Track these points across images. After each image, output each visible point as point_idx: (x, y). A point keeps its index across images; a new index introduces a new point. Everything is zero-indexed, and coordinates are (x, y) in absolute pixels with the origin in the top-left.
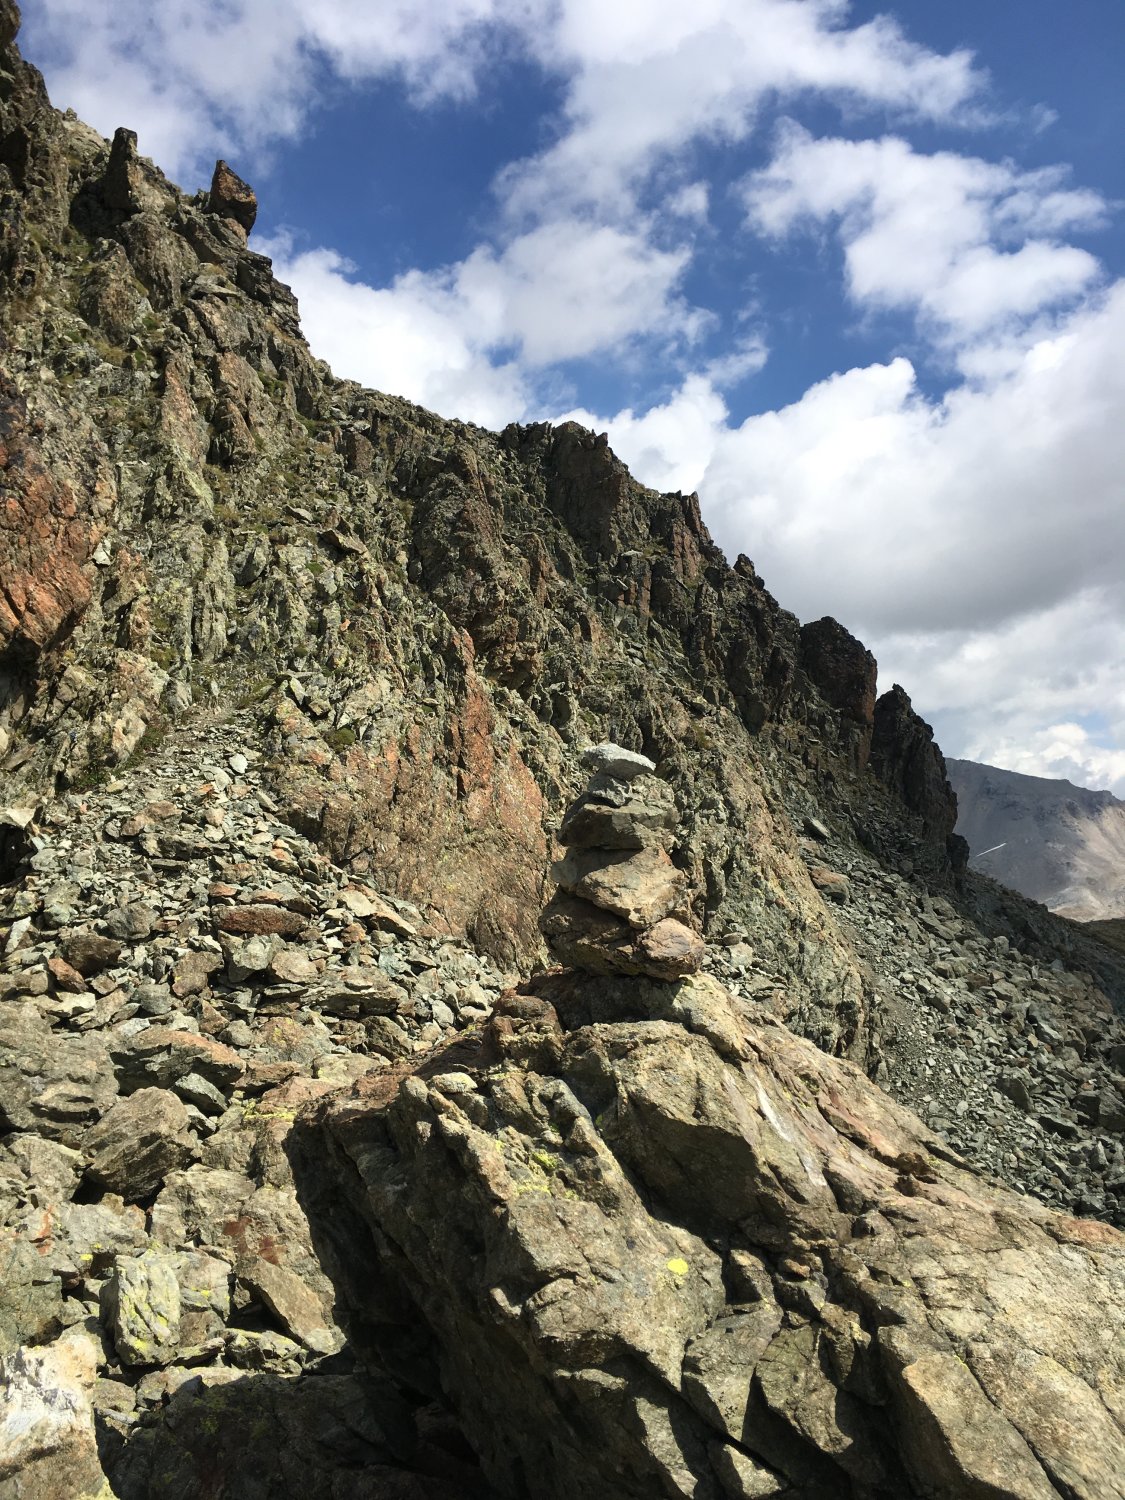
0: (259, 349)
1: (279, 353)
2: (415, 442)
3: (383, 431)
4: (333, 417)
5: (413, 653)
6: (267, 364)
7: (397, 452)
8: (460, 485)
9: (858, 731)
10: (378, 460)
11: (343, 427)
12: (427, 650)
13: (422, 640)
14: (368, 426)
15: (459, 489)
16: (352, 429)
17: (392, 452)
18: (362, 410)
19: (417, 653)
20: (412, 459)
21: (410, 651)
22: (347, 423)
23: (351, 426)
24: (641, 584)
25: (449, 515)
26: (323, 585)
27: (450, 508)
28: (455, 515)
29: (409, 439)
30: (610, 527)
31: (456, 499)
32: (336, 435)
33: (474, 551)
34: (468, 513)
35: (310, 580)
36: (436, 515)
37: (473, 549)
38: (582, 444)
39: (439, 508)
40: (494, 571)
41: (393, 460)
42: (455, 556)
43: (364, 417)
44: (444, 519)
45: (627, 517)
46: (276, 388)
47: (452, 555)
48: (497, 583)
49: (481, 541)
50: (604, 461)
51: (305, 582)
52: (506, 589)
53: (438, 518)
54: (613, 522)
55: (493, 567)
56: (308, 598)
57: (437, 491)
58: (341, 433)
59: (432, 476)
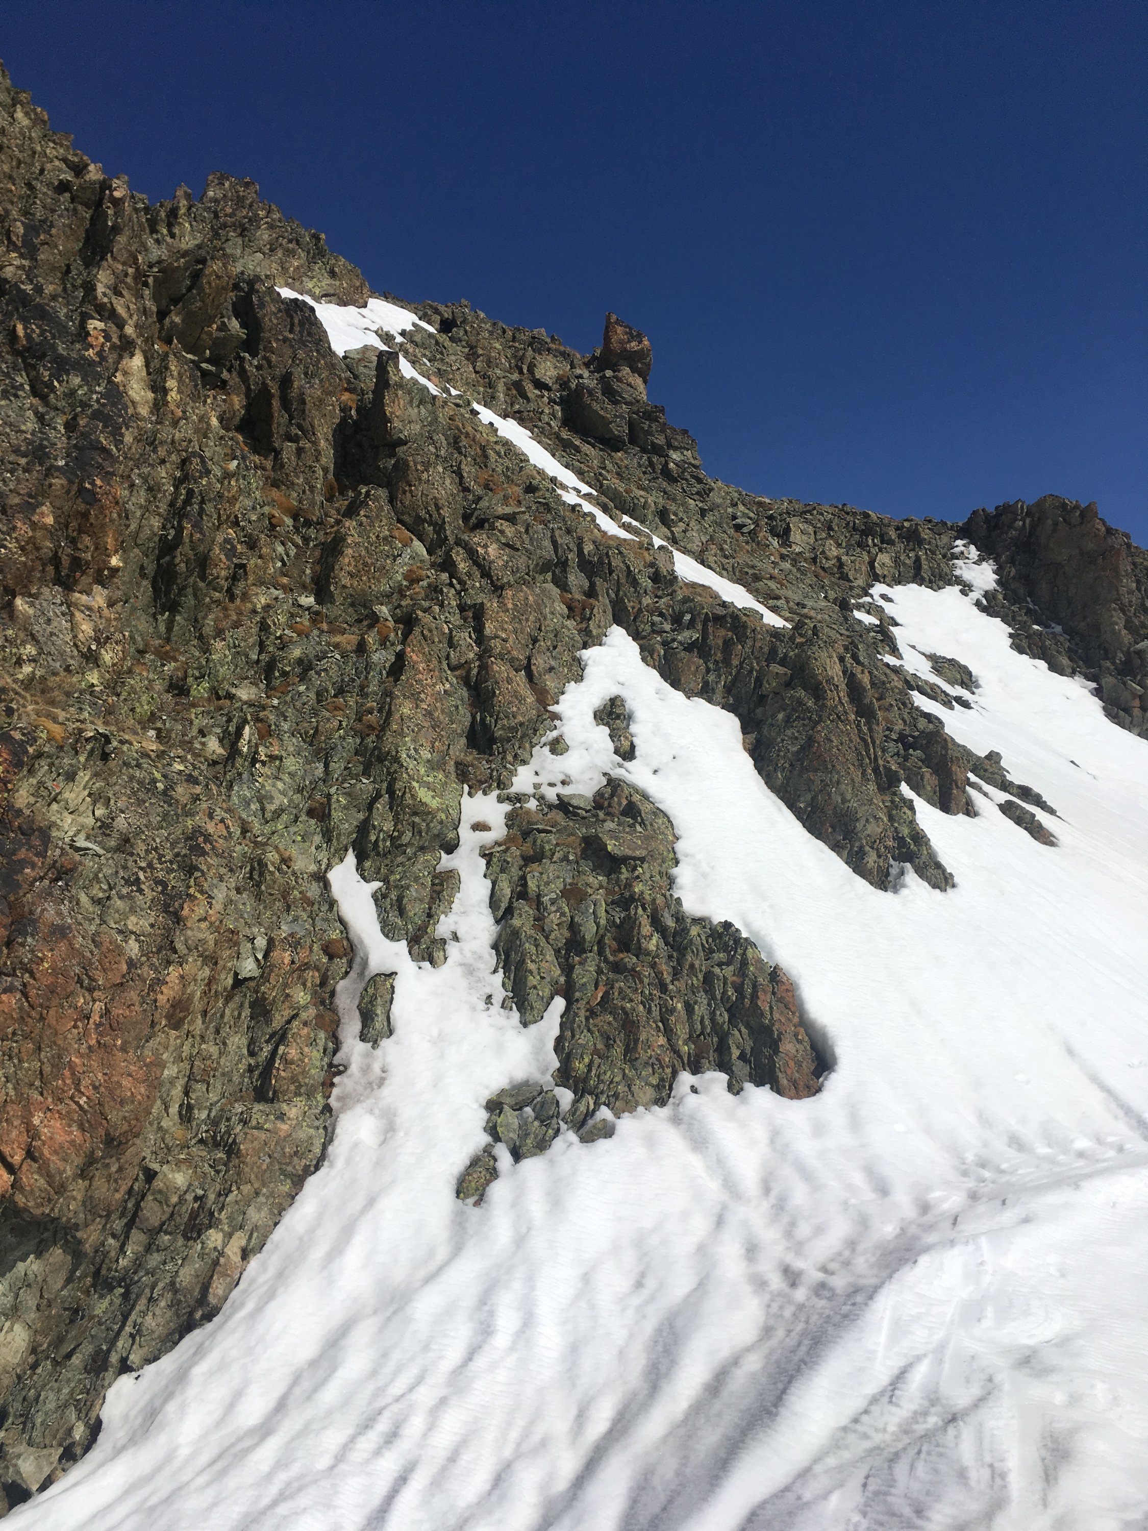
0: (564, 564)
1: (590, 562)
2: (758, 644)
3: (716, 637)
4: (654, 631)
5: (702, 1022)
6: (576, 579)
7: (735, 662)
8: (810, 703)
10: (711, 677)
11: (665, 644)
12: (723, 1017)
13: (713, 998)
14: (696, 636)
15: (808, 710)
16: (675, 645)
17: (727, 661)
18: (688, 617)
19: (707, 1022)
20: (751, 671)
21: (697, 1017)
22: (669, 637)
23: (674, 640)
25: (795, 749)
26: (580, 925)
27: (796, 738)
28: (803, 748)
29: (749, 642)
30: (1112, 616)
31: (804, 725)
32: (655, 657)
33: (830, 798)
34: (819, 745)
35: (564, 919)
36: (779, 750)
37: (829, 794)
38: (1065, 520)
39: (783, 740)
40: (859, 826)
41: (731, 674)
42: (806, 807)
43: (691, 625)
44: (789, 755)
45: (1134, 599)
46: (584, 609)
47: (802, 805)
48: (864, 842)
49: (838, 783)
50: (1096, 536)
51: (556, 922)
52: (877, 850)
53: (782, 754)
54: (1114, 609)
55: (857, 820)
56: (560, 945)
57: (780, 716)
58: (662, 652)
59: (776, 694)
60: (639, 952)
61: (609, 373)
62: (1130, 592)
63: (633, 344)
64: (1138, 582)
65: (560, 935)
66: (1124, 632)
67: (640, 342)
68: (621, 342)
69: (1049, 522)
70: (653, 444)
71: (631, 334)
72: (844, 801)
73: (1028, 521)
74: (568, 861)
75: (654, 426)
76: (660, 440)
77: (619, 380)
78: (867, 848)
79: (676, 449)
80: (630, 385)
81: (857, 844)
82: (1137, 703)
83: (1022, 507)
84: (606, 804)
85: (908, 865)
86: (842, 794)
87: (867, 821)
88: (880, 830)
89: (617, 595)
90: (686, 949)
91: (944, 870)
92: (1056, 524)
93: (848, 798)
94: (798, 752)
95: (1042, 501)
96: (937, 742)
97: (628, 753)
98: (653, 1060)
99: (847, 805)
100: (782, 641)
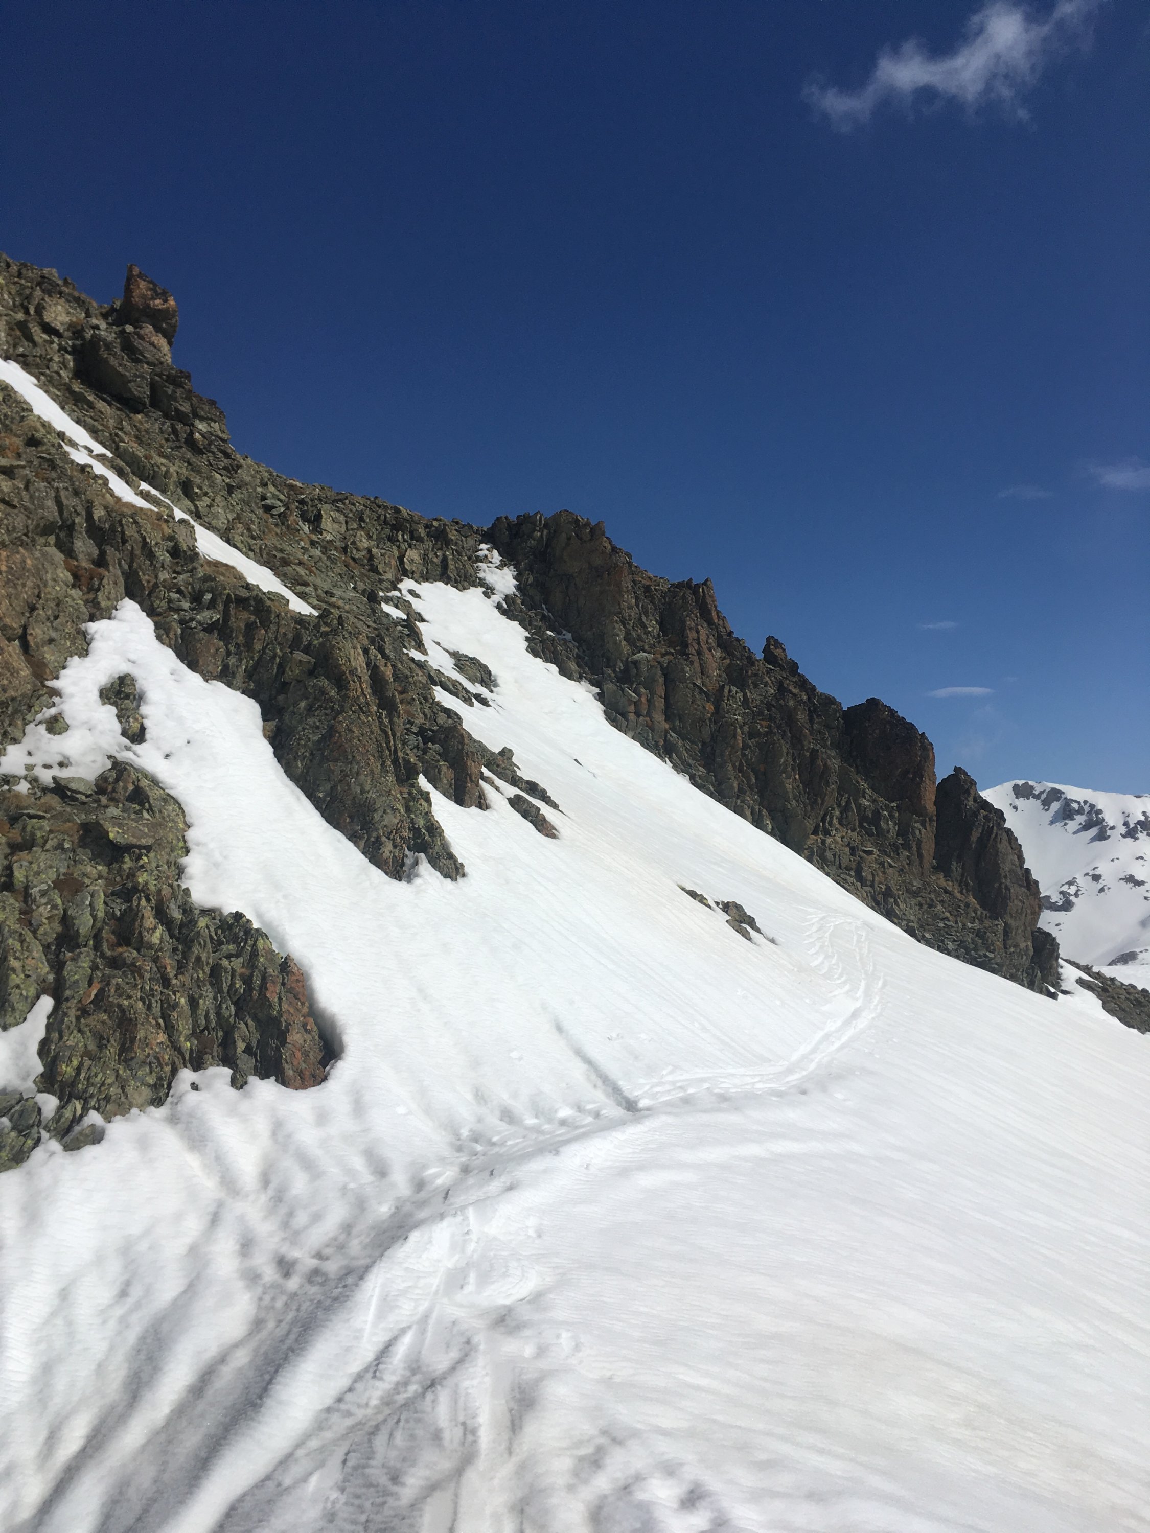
0: (70, 528)
1: (101, 529)
2: (282, 630)
3: (238, 620)
4: (170, 609)
5: (207, 1016)
6: (84, 546)
7: (258, 646)
8: (333, 693)
9: (918, 825)
10: (232, 661)
11: (182, 622)
12: (229, 1009)
13: (220, 991)
14: (216, 617)
15: (330, 700)
16: (194, 624)
17: (249, 646)
18: (208, 596)
19: (212, 1016)
20: (274, 657)
21: (201, 1012)
22: (187, 616)
23: (192, 619)
24: (652, 693)
25: (316, 738)
26: (74, 918)
27: (318, 727)
28: (323, 738)
29: (273, 628)
30: (614, 628)
31: (326, 714)
32: (171, 635)
33: (349, 789)
34: (340, 736)
35: (56, 912)
36: (300, 739)
37: (349, 784)
38: (577, 535)
39: (304, 729)
40: (377, 816)
41: (252, 658)
42: (325, 796)
43: (212, 605)
44: (310, 744)
45: (633, 614)
46: (92, 579)
47: (321, 795)
48: (381, 832)
49: (358, 773)
50: (603, 553)
51: (46, 915)
52: (393, 840)
53: (302, 742)
54: (616, 622)
55: (375, 810)
56: (49, 940)
57: (303, 704)
58: (179, 631)
59: (299, 681)
60: (141, 945)
61: (129, 328)
62: (630, 608)
63: (157, 302)
64: (637, 598)
65: (50, 930)
66: (624, 643)
67: (166, 301)
68: (144, 297)
69: (564, 535)
70: (177, 410)
71: (154, 290)
72: (363, 791)
73: (545, 532)
74: (63, 849)
75: (179, 392)
76: (185, 408)
77: (141, 337)
78: (384, 839)
79: (202, 419)
80: (152, 344)
81: (375, 834)
82: (632, 708)
83: (540, 518)
84: (110, 788)
85: (422, 855)
86: (361, 785)
87: (385, 812)
88: (396, 821)
89: (130, 567)
90: (192, 941)
91: (455, 861)
92: (569, 539)
93: (367, 788)
94: (319, 741)
95: (559, 515)
96: (454, 736)
97: (137, 736)
98: (151, 1059)
99: (365, 795)
100: (308, 629)
